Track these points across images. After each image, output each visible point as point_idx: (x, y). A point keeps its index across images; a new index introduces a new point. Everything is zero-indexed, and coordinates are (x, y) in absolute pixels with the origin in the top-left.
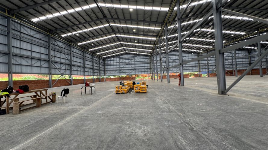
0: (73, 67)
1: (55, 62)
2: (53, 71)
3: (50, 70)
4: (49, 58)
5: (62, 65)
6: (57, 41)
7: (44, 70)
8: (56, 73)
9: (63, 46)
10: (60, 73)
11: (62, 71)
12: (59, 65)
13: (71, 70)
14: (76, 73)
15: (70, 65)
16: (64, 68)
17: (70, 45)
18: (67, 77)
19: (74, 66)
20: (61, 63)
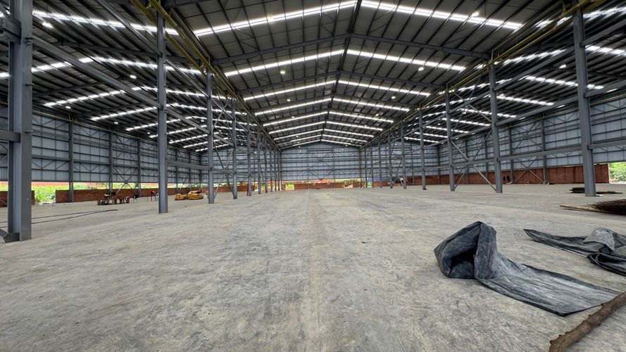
0: (141, 171)
1: (117, 166)
2: (114, 178)
3: (110, 177)
4: (110, 161)
5: (126, 170)
6: (120, 138)
7: (103, 177)
8: (118, 180)
9: (128, 143)
10: (123, 180)
11: (126, 178)
12: (122, 169)
13: (139, 176)
14: (146, 179)
15: (138, 168)
16: (129, 172)
17: (138, 140)
18: (132, 186)
19: (143, 169)
20: (124, 167)
